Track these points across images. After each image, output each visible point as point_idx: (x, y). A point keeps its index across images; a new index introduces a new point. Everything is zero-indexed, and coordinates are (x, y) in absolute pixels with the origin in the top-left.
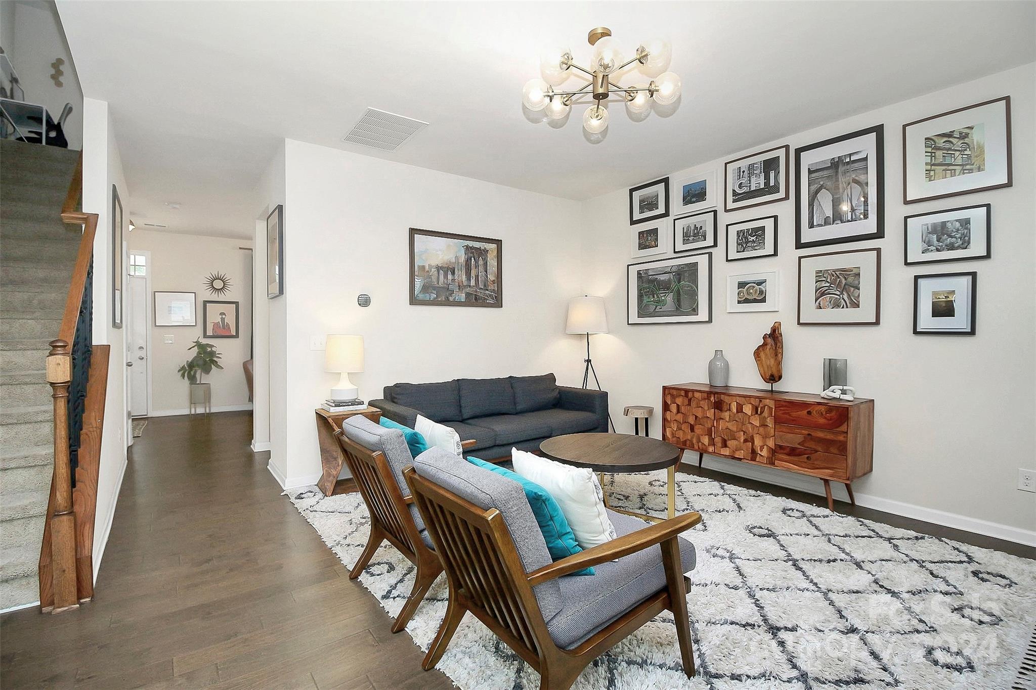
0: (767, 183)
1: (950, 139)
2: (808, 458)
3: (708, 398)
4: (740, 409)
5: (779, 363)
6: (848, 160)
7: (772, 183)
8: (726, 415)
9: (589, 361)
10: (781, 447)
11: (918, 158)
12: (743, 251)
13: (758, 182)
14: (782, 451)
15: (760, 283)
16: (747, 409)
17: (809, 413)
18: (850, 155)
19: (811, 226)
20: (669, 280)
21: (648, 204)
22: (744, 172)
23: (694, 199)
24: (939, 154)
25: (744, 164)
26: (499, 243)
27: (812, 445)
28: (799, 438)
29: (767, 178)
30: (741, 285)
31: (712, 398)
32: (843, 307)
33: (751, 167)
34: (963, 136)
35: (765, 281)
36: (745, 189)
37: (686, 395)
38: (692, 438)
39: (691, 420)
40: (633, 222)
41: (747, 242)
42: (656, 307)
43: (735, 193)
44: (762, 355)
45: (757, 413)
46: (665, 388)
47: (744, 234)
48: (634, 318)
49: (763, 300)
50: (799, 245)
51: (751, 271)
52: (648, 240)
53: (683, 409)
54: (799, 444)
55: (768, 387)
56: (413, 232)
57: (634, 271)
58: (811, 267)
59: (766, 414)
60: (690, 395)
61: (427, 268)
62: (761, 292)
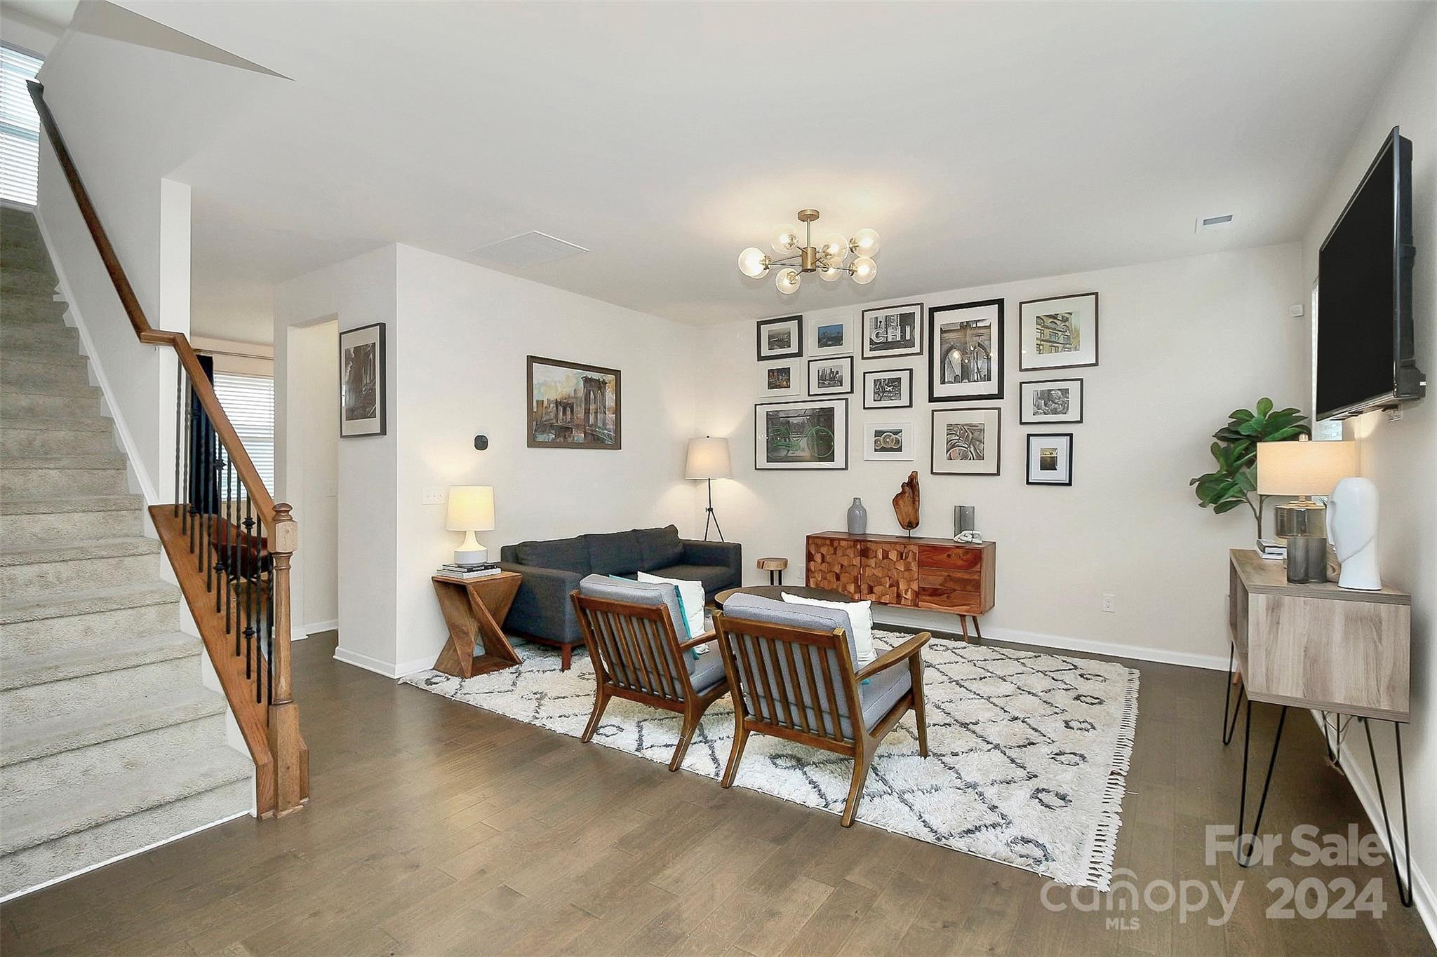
0: (903, 336)
1: (1055, 321)
2: (948, 597)
3: (855, 546)
4: (886, 556)
5: (917, 511)
6: (974, 326)
7: (908, 337)
8: (872, 562)
9: (710, 510)
10: (924, 589)
11: (1031, 332)
12: (880, 400)
13: (894, 334)
14: (924, 593)
15: (896, 433)
16: (893, 555)
17: (949, 556)
18: (976, 322)
19: (943, 382)
20: (803, 423)
21: (779, 341)
22: (881, 322)
23: (830, 343)
24: (1047, 331)
25: (881, 315)
26: (617, 373)
27: (951, 585)
28: (941, 579)
29: (903, 331)
30: (878, 433)
31: (859, 546)
32: (970, 459)
33: (887, 318)
34: (1065, 320)
35: (901, 431)
36: (881, 340)
37: (832, 545)
38: (838, 587)
39: (837, 569)
40: (760, 358)
41: (883, 392)
42: (789, 451)
43: (872, 342)
44: (901, 502)
45: (902, 558)
46: (808, 537)
47: (881, 383)
48: (762, 462)
49: (900, 450)
50: (932, 399)
51: (888, 420)
52: (778, 379)
53: (828, 558)
54: (940, 585)
55: (905, 533)
56: (532, 360)
57: (762, 411)
58: (943, 420)
59: (910, 559)
60: (836, 544)
61: (546, 402)
62: (898, 442)
